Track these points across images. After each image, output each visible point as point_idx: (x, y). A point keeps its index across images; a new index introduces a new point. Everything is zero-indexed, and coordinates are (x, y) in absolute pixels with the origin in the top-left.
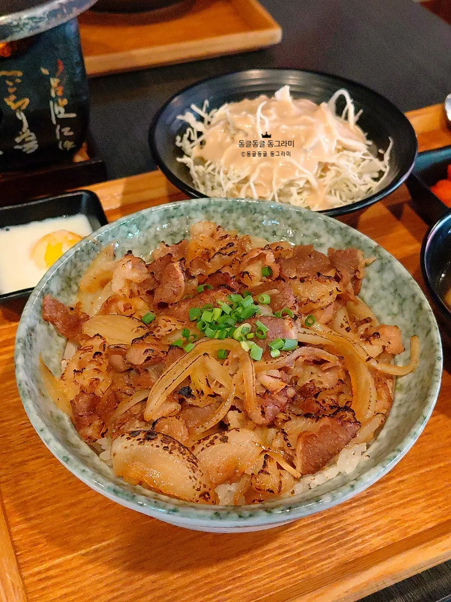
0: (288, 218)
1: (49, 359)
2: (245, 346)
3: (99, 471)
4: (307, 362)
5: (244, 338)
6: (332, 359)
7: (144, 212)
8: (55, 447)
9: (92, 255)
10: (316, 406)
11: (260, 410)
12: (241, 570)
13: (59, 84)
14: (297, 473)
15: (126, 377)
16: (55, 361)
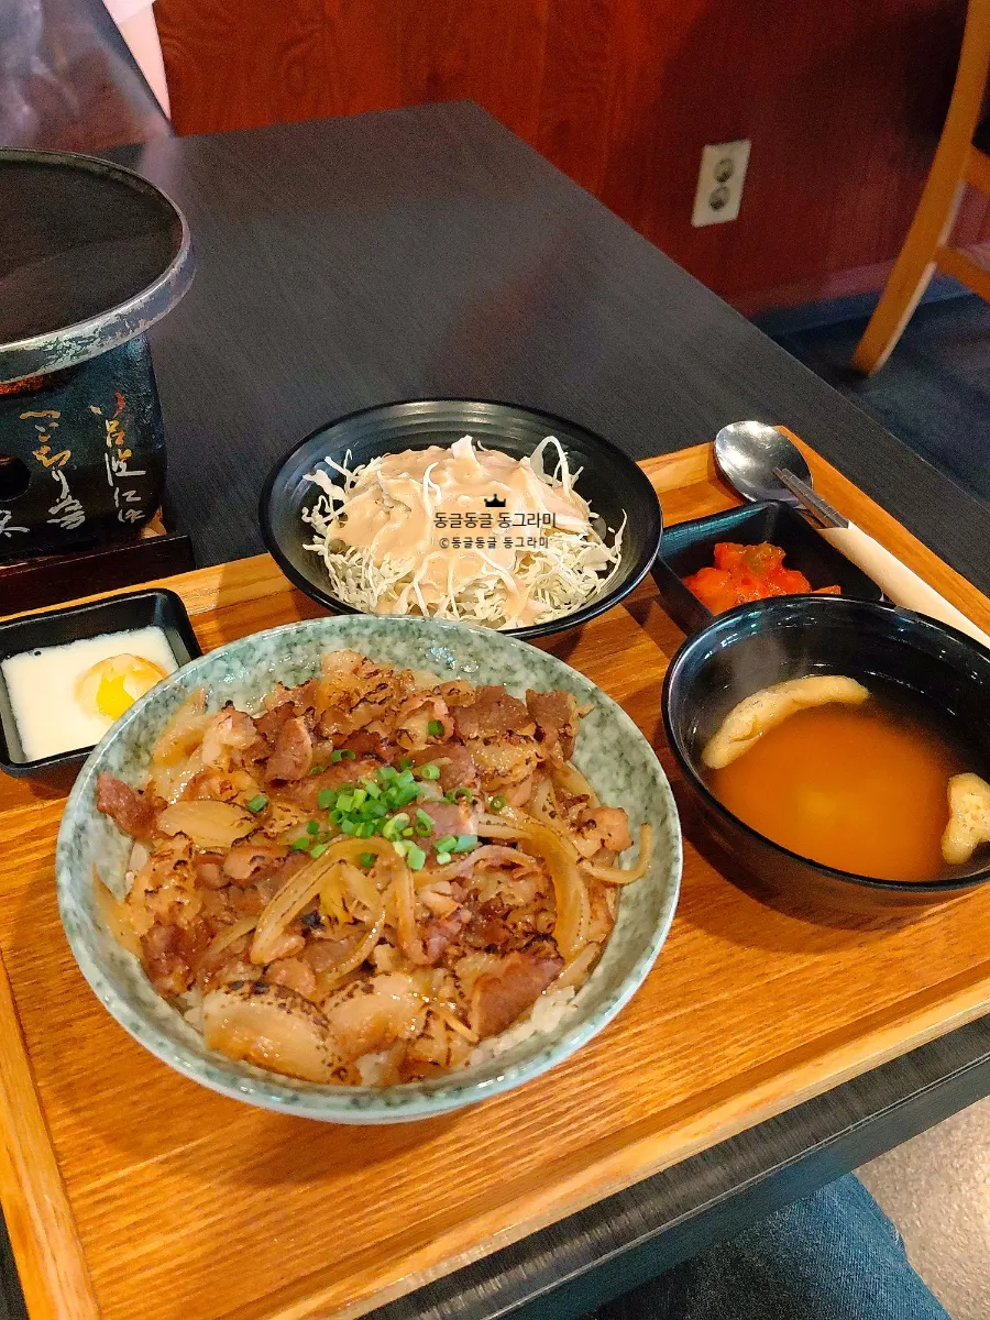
0: (469, 645)
1: (107, 872)
2: (399, 848)
3: (183, 1043)
4: (491, 868)
5: (398, 836)
6: (528, 862)
7: (251, 638)
8: (119, 1009)
9: (171, 708)
10: (504, 933)
11: (421, 944)
12: (399, 1177)
13: (118, 429)
14: (472, 1035)
15: (223, 896)
16: (117, 873)
